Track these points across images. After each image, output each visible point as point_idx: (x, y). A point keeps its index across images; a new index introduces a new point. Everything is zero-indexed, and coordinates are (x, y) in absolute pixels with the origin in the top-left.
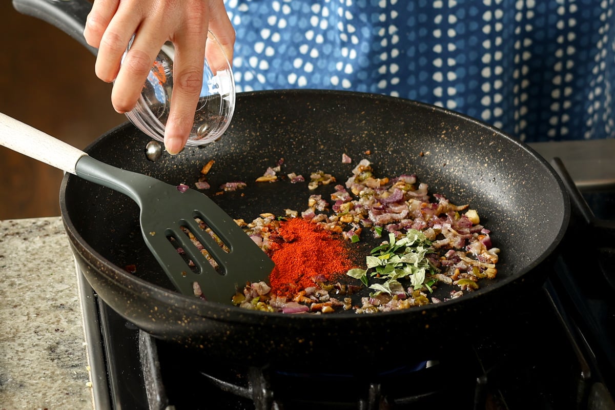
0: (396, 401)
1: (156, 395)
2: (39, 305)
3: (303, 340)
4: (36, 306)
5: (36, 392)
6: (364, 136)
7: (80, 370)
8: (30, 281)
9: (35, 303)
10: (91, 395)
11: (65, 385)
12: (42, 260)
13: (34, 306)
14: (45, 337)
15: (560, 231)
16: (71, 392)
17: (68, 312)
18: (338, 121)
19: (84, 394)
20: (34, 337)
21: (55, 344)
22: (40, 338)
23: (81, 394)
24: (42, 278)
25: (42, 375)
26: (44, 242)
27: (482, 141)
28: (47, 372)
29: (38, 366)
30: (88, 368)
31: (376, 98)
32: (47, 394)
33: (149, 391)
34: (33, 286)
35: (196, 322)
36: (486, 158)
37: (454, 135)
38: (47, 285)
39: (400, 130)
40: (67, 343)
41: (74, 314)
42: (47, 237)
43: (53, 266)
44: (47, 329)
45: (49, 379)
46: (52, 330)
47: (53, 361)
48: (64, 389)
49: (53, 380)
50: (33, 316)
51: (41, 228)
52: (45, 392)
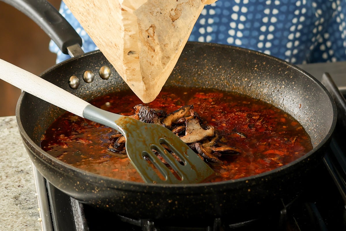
0: (230, 225)
1: (81, 225)
2: (8, 171)
3: (171, 201)
4: (6, 171)
5: (7, 225)
6: (206, 69)
7: (34, 211)
8: (2, 156)
9: (5, 170)
10: (41, 226)
11: (25, 220)
12: (9, 143)
13: (5, 171)
14: (12, 191)
15: (331, 128)
16: (28, 225)
17: (25, 175)
18: (189, 60)
19: (36, 225)
20: (5, 190)
21: (18, 195)
22: (8, 191)
23: (35, 226)
24: (9, 154)
25: (10, 214)
26: (10, 132)
27: (280, 71)
28: (13, 212)
29: (8, 209)
30: (39, 209)
31: (213, 45)
32: (14, 226)
33: (77, 223)
34: (4, 159)
35: (103, 191)
36: (283, 82)
37: (262, 68)
38: (13, 158)
39: (228, 65)
40: (25, 194)
41: (29, 176)
42: (12, 129)
43: (16, 146)
44: (13, 186)
45: (15, 217)
46: (16, 186)
47: (17, 205)
48: (24, 223)
49: (18, 217)
50: (4, 177)
51: (7, 123)
52: (12, 225)
